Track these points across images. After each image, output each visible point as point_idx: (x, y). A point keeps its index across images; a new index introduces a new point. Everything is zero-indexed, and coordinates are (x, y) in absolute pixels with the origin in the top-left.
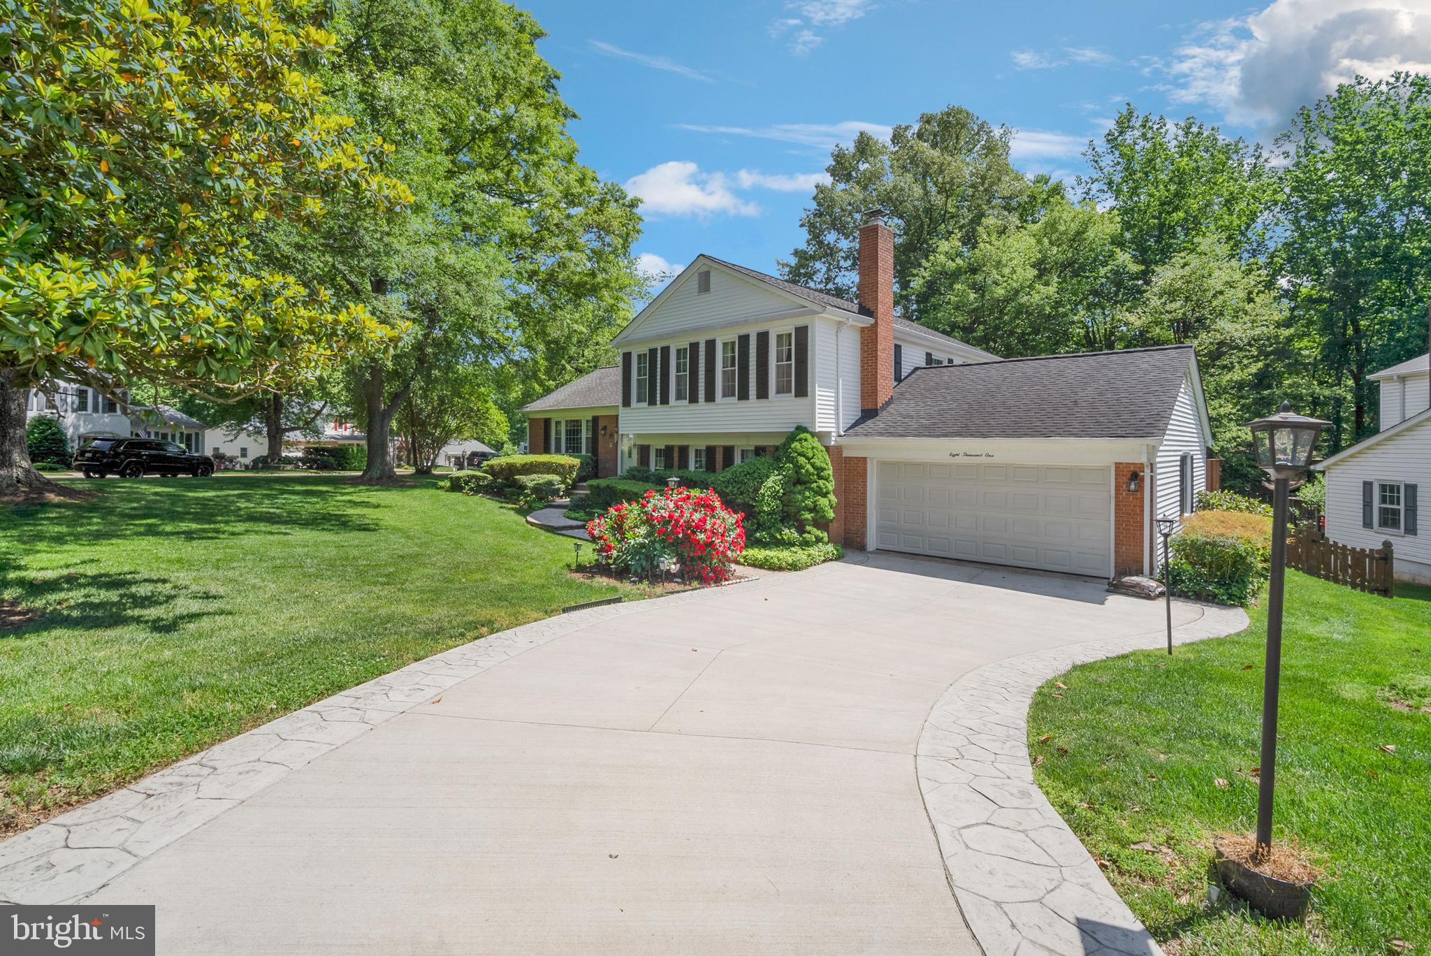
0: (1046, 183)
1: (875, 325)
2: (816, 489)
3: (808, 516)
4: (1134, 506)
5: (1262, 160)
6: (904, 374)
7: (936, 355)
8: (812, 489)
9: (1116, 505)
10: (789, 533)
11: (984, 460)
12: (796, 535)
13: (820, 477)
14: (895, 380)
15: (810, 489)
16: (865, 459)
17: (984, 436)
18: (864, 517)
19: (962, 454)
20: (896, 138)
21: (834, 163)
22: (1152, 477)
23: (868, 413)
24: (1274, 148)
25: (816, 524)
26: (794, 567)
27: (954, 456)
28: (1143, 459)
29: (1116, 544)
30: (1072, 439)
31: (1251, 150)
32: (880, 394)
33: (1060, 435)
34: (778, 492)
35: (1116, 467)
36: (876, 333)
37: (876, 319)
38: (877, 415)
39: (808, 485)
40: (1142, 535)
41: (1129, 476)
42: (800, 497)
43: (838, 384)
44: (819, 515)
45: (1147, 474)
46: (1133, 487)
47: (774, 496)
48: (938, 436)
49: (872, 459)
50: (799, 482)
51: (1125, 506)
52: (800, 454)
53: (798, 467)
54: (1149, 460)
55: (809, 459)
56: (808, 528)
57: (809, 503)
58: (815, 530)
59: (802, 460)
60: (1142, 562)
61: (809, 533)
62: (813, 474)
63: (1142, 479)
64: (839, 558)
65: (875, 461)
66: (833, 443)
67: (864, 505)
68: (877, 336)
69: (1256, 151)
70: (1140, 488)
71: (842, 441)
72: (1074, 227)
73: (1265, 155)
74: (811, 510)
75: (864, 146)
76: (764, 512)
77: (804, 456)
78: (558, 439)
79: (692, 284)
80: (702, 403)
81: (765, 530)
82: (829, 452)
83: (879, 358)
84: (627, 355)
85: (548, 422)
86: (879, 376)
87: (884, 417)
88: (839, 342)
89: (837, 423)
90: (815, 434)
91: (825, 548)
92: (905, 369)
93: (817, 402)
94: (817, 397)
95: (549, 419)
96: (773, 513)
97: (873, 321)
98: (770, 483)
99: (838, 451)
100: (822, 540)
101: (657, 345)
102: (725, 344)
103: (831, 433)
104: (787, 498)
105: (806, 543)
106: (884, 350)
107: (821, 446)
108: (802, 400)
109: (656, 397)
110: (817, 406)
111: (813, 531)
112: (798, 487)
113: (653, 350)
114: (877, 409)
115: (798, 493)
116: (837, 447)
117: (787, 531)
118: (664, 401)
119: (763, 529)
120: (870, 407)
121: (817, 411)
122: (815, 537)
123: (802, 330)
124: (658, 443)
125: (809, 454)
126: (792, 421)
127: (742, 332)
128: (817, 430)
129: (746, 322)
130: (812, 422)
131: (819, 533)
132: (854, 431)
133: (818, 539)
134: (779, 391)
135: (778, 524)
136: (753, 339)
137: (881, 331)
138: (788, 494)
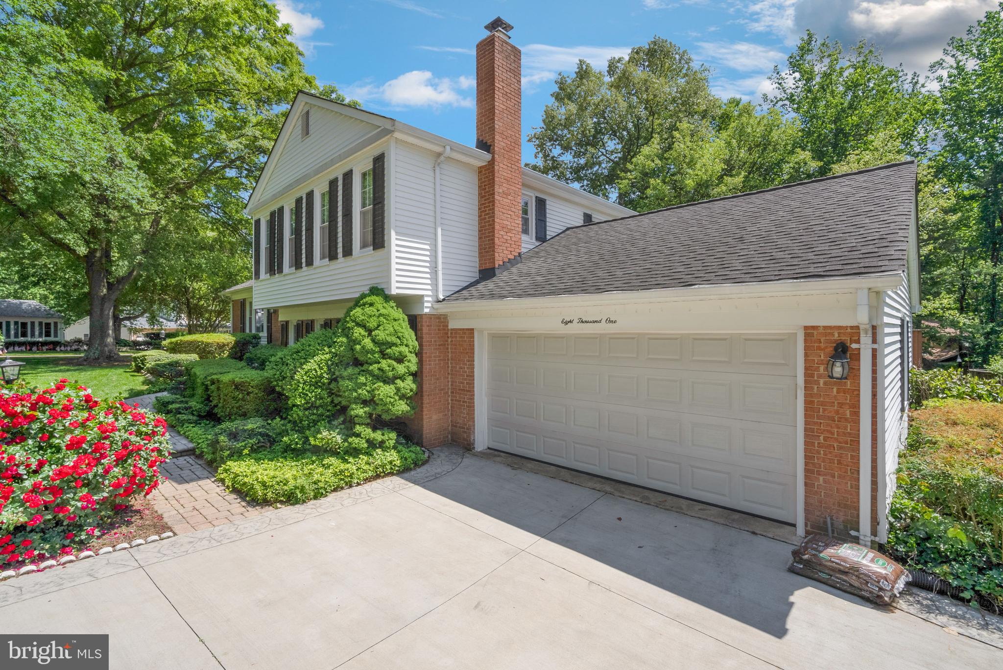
0: (737, 105)
1: (492, 163)
2: (376, 372)
3: (359, 411)
4: (841, 405)
5: (919, 85)
6: (550, 233)
7: (596, 217)
8: (371, 373)
9: (806, 402)
10: (325, 435)
11: (605, 328)
12: (339, 439)
13: (384, 356)
14: (537, 239)
15: (367, 372)
16: (471, 331)
17: (599, 290)
18: (471, 407)
19: (576, 321)
20: (611, 68)
21: (558, 90)
22: (874, 351)
23: (487, 273)
24: (929, 74)
25: (377, 423)
27: (566, 323)
28: (862, 318)
29: (808, 471)
30: (728, 288)
31: (910, 77)
32: (498, 250)
33: (708, 281)
34: (321, 377)
35: (807, 335)
36: (493, 172)
37: (493, 154)
38: (494, 275)
39: (365, 367)
40: (856, 459)
41: (830, 350)
42: (350, 384)
43: (436, 235)
44: (379, 407)
45: (865, 346)
46: (838, 370)
47: (316, 382)
48: (544, 294)
49: (481, 331)
50: (357, 363)
51: (823, 404)
53: (353, 342)
54: (870, 320)
55: (370, 331)
56: (358, 429)
57: (363, 392)
58: (369, 431)
59: (358, 332)
60: (857, 509)
61: (358, 435)
62: (373, 352)
63: (856, 356)
64: (403, 471)
65: (486, 333)
66: (426, 310)
67: (470, 391)
68: (493, 175)
69: (913, 79)
70: (853, 373)
71: (443, 309)
72: (760, 130)
73: (921, 80)
74: (365, 403)
75: (583, 73)
76: (297, 406)
77: (364, 326)
78: (250, 319)
79: (299, 130)
80: (305, 268)
81: (301, 431)
82: (414, 322)
83: (497, 204)
84: (258, 222)
85: (243, 303)
86: (497, 227)
87: (502, 277)
88: (438, 181)
89: (435, 285)
90: (387, 298)
91: (381, 457)
92: (553, 227)
93: (394, 254)
94: (394, 248)
95: (244, 300)
96: (313, 406)
97: (488, 157)
98: (311, 365)
99: (441, 320)
100: (381, 445)
101: (275, 207)
102: (323, 195)
103: (422, 296)
104: (332, 386)
105: (355, 452)
106: (506, 194)
107: (398, 314)
108: (380, 253)
109: (275, 267)
110: (394, 260)
111: (367, 432)
112: (350, 370)
113: (272, 214)
114: (493, 269)
115: (350, 379)
116: (430, 316)
117: (325, 433)
118: (280, 270)
119: (300, 429)
120: (488, 266)
121: (394, 266)
122: (368, 441)
123: (379, 161)
124: (293, 318)
125: (372, 324)
126: (372, 283)
127: (332, 177)
128: (394, 291)
129: (332, 162)
130: (389, 282)
131: (378, 436)
132: (458, 294)
133: (372, 445)
134: (364, 246)
135: (315, 423)
136: (340, 183)
137: (502, 170)
138: (334, 380)
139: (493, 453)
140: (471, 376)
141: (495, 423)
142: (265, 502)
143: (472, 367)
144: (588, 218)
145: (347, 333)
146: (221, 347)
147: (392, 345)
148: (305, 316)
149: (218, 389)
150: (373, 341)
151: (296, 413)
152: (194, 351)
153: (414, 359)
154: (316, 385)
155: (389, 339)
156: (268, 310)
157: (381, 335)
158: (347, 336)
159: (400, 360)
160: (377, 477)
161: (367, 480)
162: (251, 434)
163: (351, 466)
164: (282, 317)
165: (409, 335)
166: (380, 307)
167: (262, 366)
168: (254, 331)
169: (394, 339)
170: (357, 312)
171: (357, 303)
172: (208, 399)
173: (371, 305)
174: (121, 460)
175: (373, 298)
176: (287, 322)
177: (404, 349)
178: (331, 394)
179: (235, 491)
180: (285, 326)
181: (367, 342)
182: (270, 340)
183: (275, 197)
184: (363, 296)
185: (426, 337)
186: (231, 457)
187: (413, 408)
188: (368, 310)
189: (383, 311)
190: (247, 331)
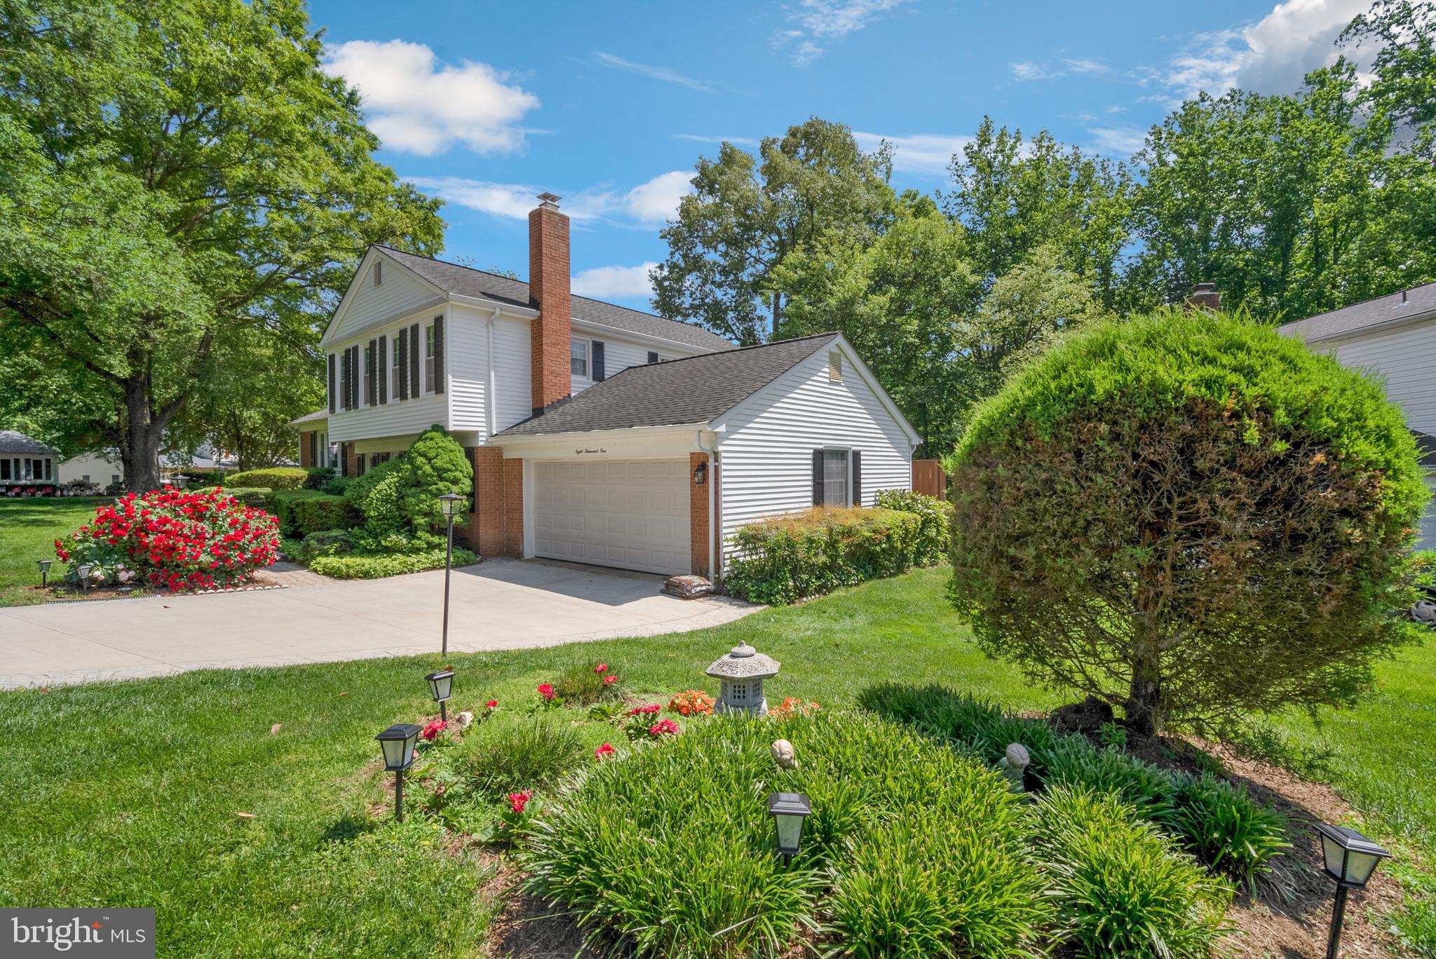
0: (914, 199)
1: (541, 318)
2: (435, 491)
3: (420, 520)
4: (703, 499)
6: (607, 374)
7: (663, 355)
8: (430, 492)
9: (692, 499)
10: (393, 538)
11: (598, 457)
12: (404, 541)
13: (442, 479)
14: (594, 379)
15: (427, 491)
16: (520, 460)
18: (521, 522)
19: (584, 451)
20: (765, 150)
22: (716, 467)
23: (538, 412)
25: (433, 530)
26: (367, 575)
27: (579, 453)
28: (707, 447)
29: (693, 541)
32: (548, 390)
34: (391, 495)
35: (691, 458)
36: (542, 325)
37: (542, 310)
38: (542, 414)
39: (426, 487)
40: (708, 530)
41: (698, 467)
42: (413, 501)
43: (489, 376)
44: (437, 519)
45: (711, 464)
46: (700, 479)
47: (386, 500)
49: (528, 461)
50: (418, 484)
51: (698, 500)
52: (420, 455)
53: (416, 468)
55: (430, 460)
57: (424, 506)
58: (428, 535)
59: (420, 460)
60: (709, 560)
61: (419, 539)
62: (432, 476)
63: (708, 470)
65: (531, 462)
66: (481, 444)
67: (520, 510)
68: (543, 328)
70: (706, 480)
71: (497, 442)
74: (426, 515)
75: (728, 157)
76: (372, 518)
77: (425, 456)
78: (322, 453)
79: (371, 278)
80: (379, 406)
81: (375, 537)
82: (470, 453)
83: (545, 353)
84: (332, 357)
85: (314, 435)
86: (545, 372)
87: (549, 415)
88: (491, 336)
89: (489, 422)
90: (446, 433)
91: (437, 555)
92: (611, 368)
93: (451, 398)
94: (451, 393)
95: (315, 432)
96: (384, 518)
97: (538, 313)
98: (382, 486)
99: (496, 452)
100: (438, 546)
101: (350, 345)
102: (395, 341)
103: (477, 432)
104: (400, 502)
105: (417, 551)
106: (554, 344)
107: (455, 446)
108: (440, 397)
109: (350, 401)
110: (451, 403)
111: (427, 536)
112: (413, 490)
113: (347, 351)
114: (542, 408)
115: (413, 496)
116: (484, 448)
117: (394, 537)
118: (356, 406)
119: (375, 535)
120: (539, 406)
121: (451, 408)
122: (428, 543)
123: (439, 321)
124: (370, 451)
125: (432, 454)
126: (434, 421)
127: (402, 327)
128: (451, 428)
129: (401, 315)
130: (447, 421)
131: (436, 540)
132: (510, 431)
133: (431, 547)
134: (428, 389)
135: (386, 530)
136: (409, 333)
137: (549, 324)
138: (401, 497)
139: (539, 559)
140: (521, 497)
141: (541, 535)
142: (348, 577)
143: (521, 490)
144: (653, 357)
145: (411, 461)
146: (295, 481)
147: (447, 470)
148: (382, 449)
149: (304, 510)
150: (432, 467)
151: (372, 523)
152: (266, 485)
153: (468, 482)
154: (386, 501)
155: (445, 466)
156: (343, 444)
157: (438, 463)
158: (412, 464)
159: (455, 482)
160: (434, 568)
161: (425, 569)
162: (335, 539)
163: (413, 559)
164: (358, 451)
165: (466, 465)
166: (439, 441)
167: (340, 492)
168: (326, 466)
169: (449, 466)
170: (420, 445)
171: (420, 437)
172: (293, 521)
173: (432, 439)
174: (256, 537)
175: (434, 434)
176: (363, 455)
177: (458, 474)
178: (399, 509)
179: (325, 574)
180: (361, 459)
181: (427, 468)
182: (345, 473)
183: (350, 337)
184: (426, 432)
185: (481, 467)
186: (319, 555)
187: (466, 520)
188: (429, 443)
189: (441, 444)
190: (319, 465)
